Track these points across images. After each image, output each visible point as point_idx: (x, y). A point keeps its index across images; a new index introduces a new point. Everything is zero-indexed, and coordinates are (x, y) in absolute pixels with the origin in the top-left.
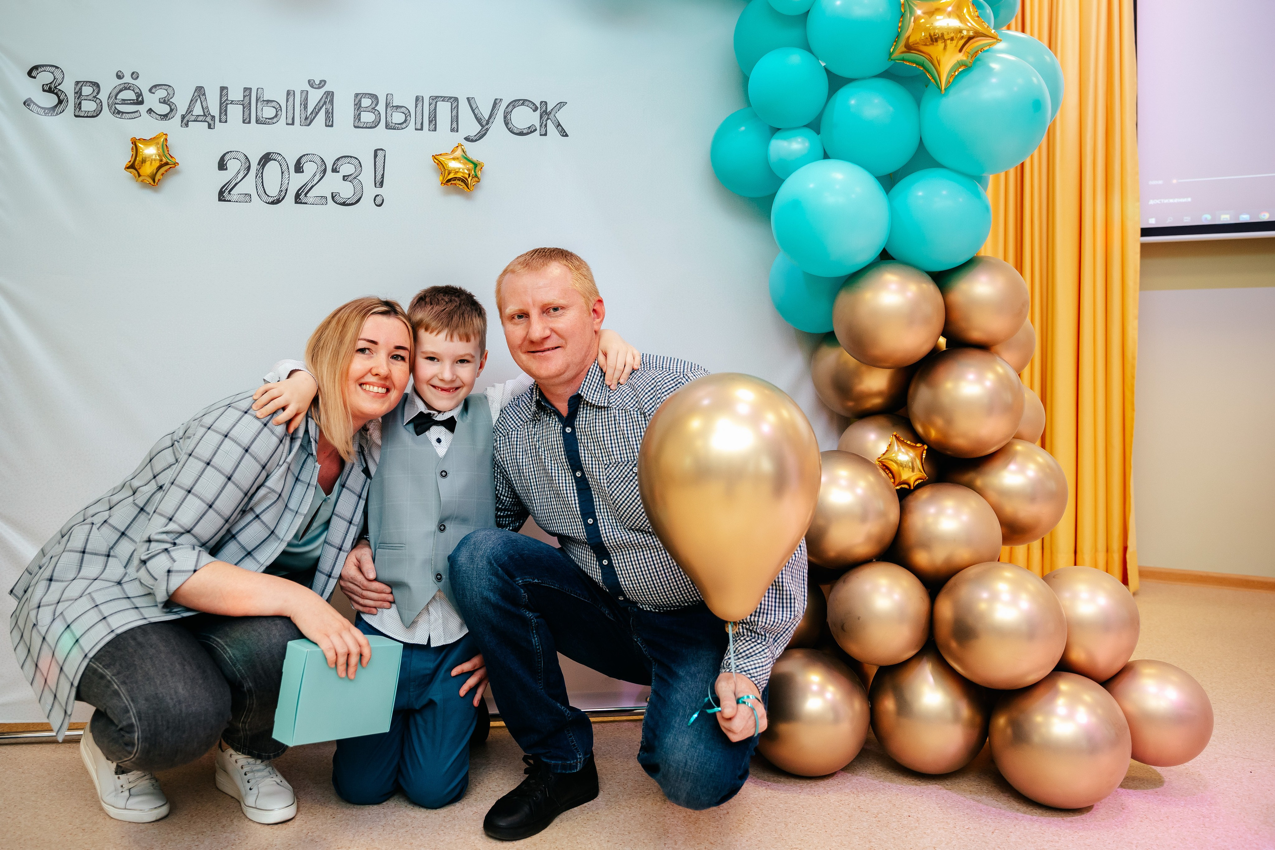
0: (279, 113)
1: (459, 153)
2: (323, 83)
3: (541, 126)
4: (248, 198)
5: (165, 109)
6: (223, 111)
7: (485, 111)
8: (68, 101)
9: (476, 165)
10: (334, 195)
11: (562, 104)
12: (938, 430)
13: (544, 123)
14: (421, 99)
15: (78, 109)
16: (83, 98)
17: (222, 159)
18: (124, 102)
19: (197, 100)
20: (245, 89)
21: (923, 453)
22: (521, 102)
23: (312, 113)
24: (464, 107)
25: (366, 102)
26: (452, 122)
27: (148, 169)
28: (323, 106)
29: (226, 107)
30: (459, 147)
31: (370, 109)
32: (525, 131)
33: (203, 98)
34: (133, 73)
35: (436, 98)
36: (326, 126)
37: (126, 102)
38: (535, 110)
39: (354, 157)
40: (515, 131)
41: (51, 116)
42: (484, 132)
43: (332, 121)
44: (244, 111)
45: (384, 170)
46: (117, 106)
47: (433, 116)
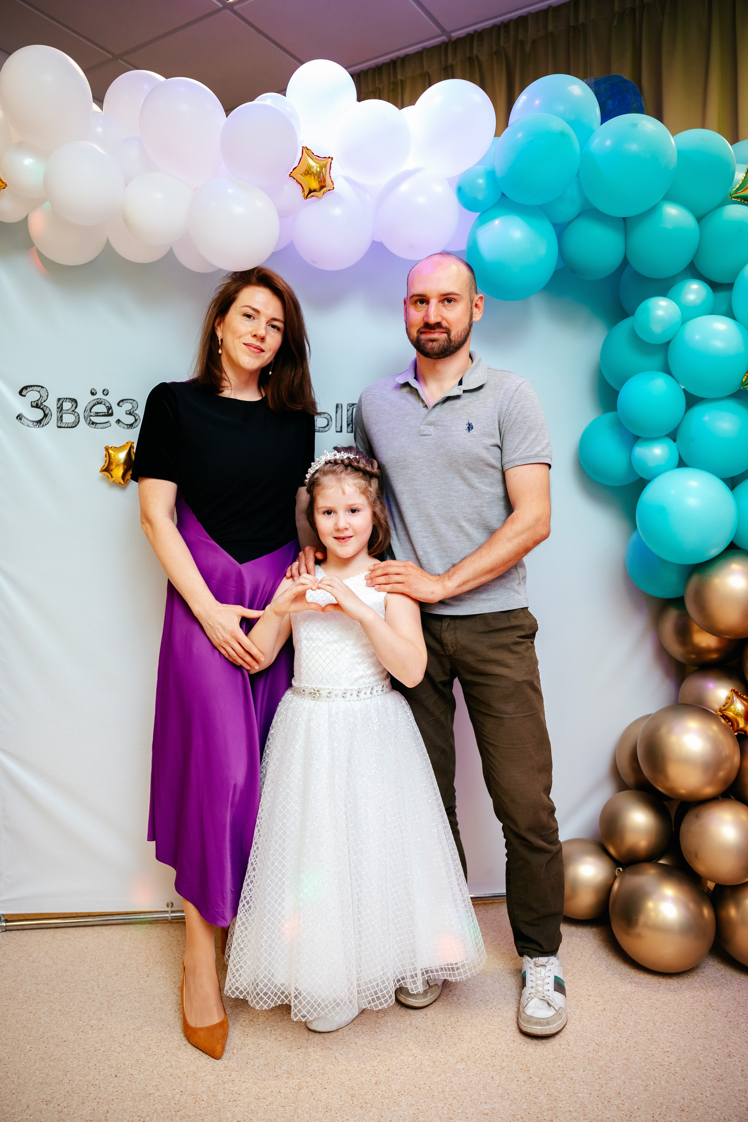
5: (130, 419)
8: (51, 415)
14: (340, 406)
15: (60, 421)
16: (64, 412)
18: (97, 414)
27: (118, 472)
34: (104, 390)
37: (99, 414)
41: (38, 427)
46: (92, 418)
47: (350, 420)
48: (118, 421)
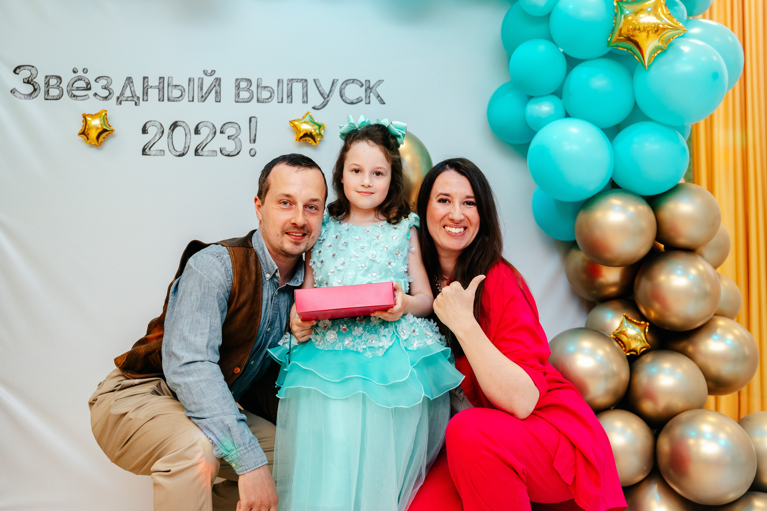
0: (183, 93)
1: (307, 118)
2: (213, 72)
3: (366, 97)
4: (162, 153)
5: (105, 93)
6: (145, 93)
7: (326, 89)
8: (40, 89)
9: (320, 126)
10: (222, 149)
11: (380, 82)
12: (656, 312)
13: (368, 95)
14: (281, 81)
15: (47, 95)
16: (50, 87)
17: (145, 127)
18: (78, 89)
19: (127, 86)
20: (160, 78)
21: (645, 328)
22: (352, 81)
23: (206, 93)
24: (312, 87)
25: (243, 85)
26: (303, 96)
27: (93, 134)
28: (213, 88)
29: (147, 90)
30: (308, 115)
31: (246, 89)
32: (355, 102)
33: (131, 85)
34: (84, 69)
35: (292, 81)
36: (216, 101)
37: (79, 89)
38: (362, 85)
39: (235, 123)
40: (348, 101)
41: (29, 99)
42: (326, 103)
43: (220, 98)
44: (159, 93)
45: (256, 131)
46: (73, 92)
47: (290, 93)
48: (96, 94)
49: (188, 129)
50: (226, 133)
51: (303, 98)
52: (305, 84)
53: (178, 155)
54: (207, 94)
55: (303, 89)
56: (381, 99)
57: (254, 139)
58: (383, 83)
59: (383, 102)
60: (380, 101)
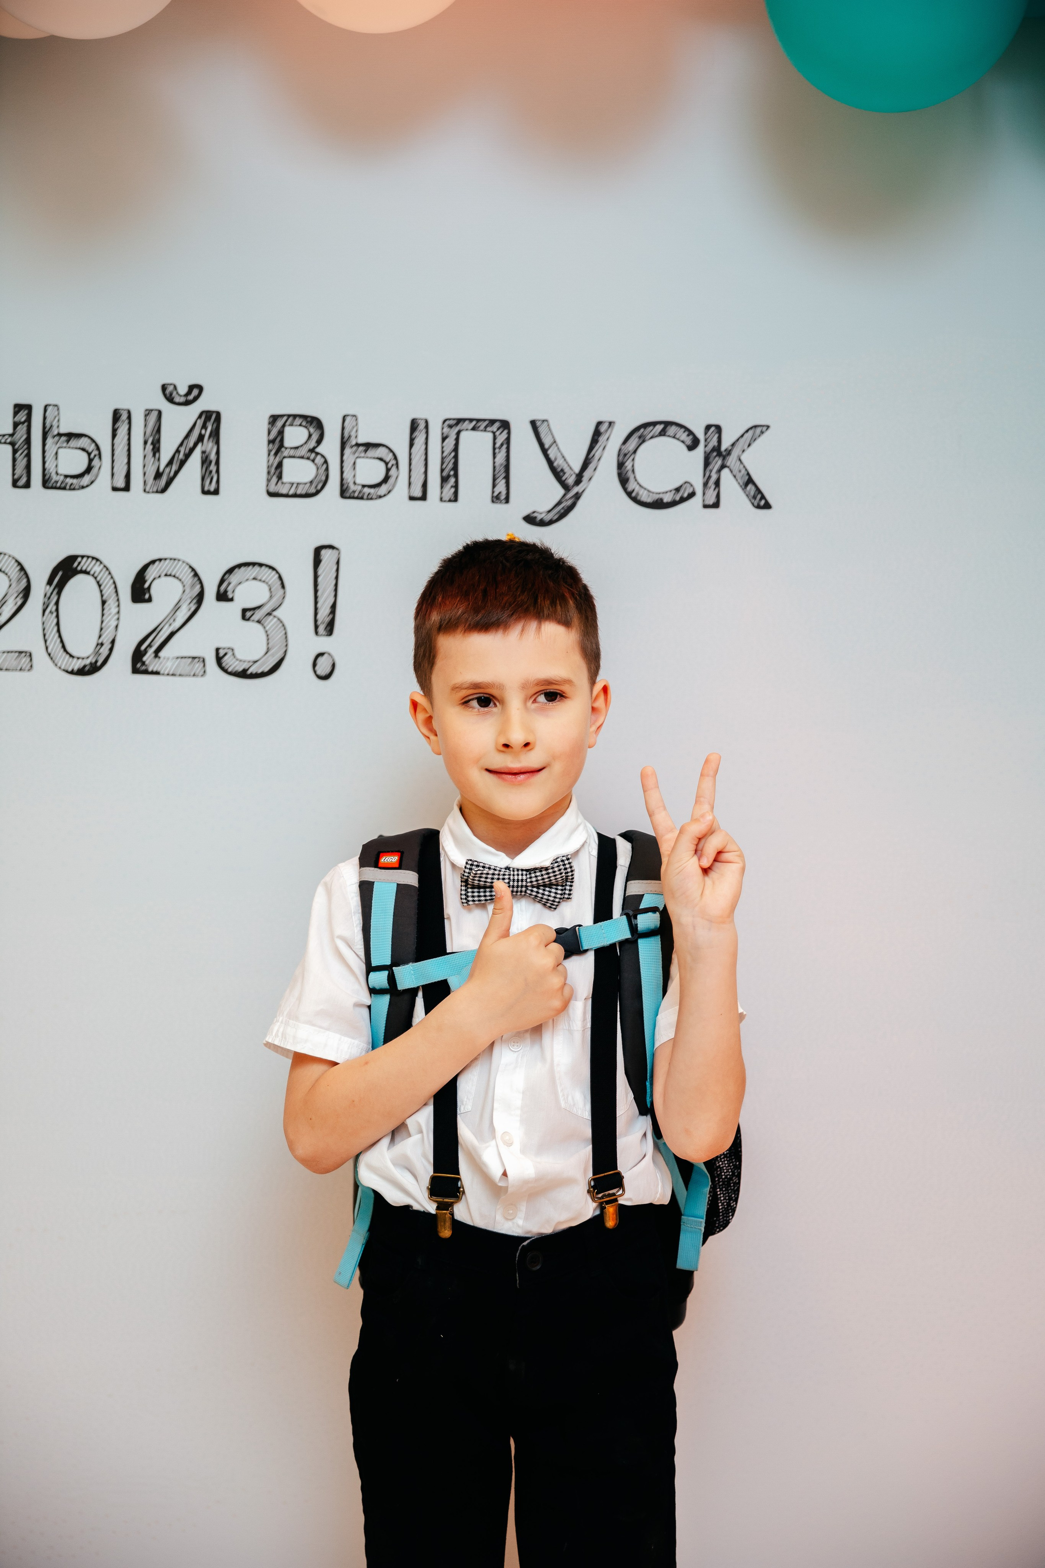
0: (96, 462)
2: (195, 392)
3: (705, 484)
4: (25, 661)
10: (222, 653)
11: (757, 430)
13: (714, 477)
14: (422, 426)
20: (19, 407)
22: (659, 428)
23: (170, 463)
24: (523, 445)
25: (295, 436)
26: (494, 479)
28: (195, 445)
31: (303, 451)
32: (667, 499)
35: (457, 424)
36: (205, 492)
38: (693, 445)
39: (267, 566)
40: (645, 497)
42: (569, 503)
43: (218, 482)
44: (14, 460)
45: (336, 596)
47: (451, 465)
49: (111, 581)
50: (235, 598)
51: (494, 486)
52: (501, 438)
53: (76, 669)
54: (175, 467)
55: (494, 457)
56: (758, 490)
57: (328, 619)
58: (768, 434)
59: (763, 502)
60: (754, 497)
